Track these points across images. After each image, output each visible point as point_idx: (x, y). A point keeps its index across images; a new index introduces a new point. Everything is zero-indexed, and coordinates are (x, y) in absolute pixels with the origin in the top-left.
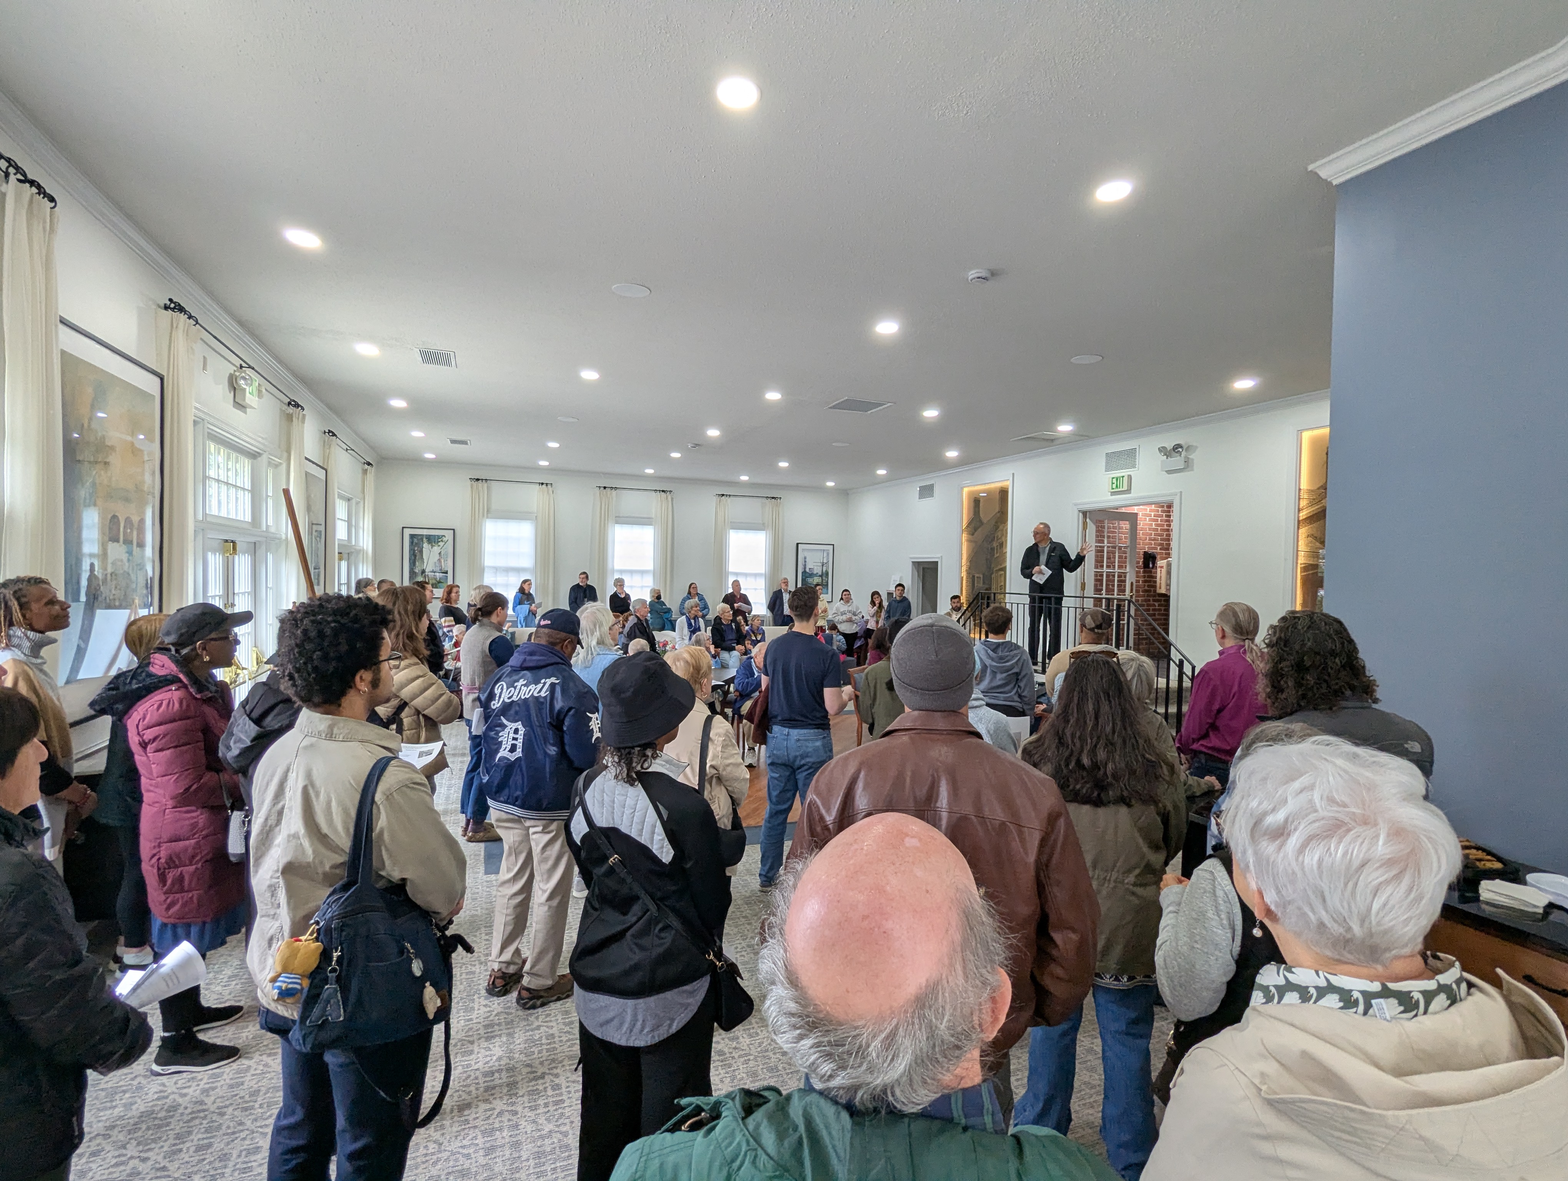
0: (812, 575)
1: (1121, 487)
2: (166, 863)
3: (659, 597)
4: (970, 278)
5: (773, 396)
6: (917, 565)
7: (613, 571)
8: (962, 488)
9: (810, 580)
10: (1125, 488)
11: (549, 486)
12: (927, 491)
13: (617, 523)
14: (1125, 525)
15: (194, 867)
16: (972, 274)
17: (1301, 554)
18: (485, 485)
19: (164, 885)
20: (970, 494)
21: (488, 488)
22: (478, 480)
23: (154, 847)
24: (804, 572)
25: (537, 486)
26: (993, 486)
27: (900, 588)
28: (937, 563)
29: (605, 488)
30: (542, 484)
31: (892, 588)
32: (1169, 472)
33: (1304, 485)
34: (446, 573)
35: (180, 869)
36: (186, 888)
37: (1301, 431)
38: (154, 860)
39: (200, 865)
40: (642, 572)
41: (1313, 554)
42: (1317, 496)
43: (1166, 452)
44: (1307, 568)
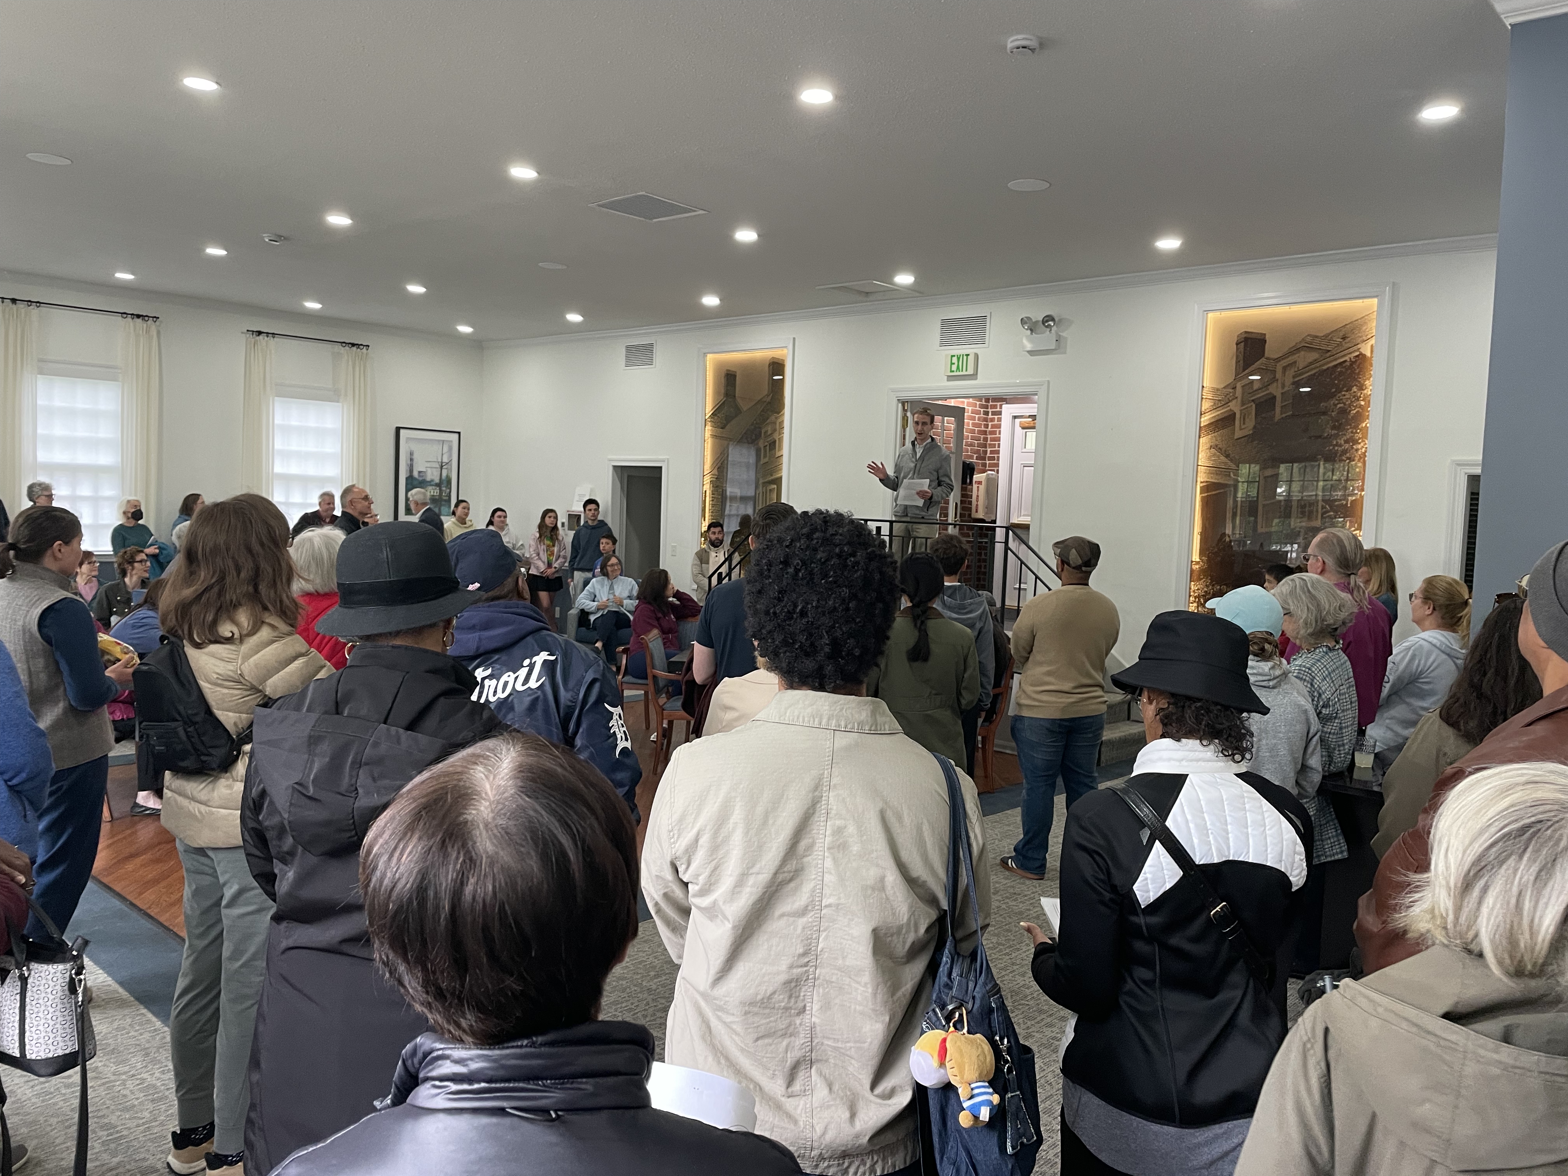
1: (961, 369)
3: (137, 514)
6: (620, 471)
8: (705, 356)
10: (970, 371)
12: (641, 355)
13: (44, 372)
16: (1016, 40)
17: (1201, 469)
20: (718, 365)
26: (757, 355)
27: (592, 506)
28: (660, 469)
29: (15, 301)
31: (578, 508)
32: (1032, 353)
33: (1208, 383)
37: (1207, 312)
40: (97, 471)
41: (1216, 469)
42: (1223, 397)
43: (1030, 325)
44: (1208, 487)
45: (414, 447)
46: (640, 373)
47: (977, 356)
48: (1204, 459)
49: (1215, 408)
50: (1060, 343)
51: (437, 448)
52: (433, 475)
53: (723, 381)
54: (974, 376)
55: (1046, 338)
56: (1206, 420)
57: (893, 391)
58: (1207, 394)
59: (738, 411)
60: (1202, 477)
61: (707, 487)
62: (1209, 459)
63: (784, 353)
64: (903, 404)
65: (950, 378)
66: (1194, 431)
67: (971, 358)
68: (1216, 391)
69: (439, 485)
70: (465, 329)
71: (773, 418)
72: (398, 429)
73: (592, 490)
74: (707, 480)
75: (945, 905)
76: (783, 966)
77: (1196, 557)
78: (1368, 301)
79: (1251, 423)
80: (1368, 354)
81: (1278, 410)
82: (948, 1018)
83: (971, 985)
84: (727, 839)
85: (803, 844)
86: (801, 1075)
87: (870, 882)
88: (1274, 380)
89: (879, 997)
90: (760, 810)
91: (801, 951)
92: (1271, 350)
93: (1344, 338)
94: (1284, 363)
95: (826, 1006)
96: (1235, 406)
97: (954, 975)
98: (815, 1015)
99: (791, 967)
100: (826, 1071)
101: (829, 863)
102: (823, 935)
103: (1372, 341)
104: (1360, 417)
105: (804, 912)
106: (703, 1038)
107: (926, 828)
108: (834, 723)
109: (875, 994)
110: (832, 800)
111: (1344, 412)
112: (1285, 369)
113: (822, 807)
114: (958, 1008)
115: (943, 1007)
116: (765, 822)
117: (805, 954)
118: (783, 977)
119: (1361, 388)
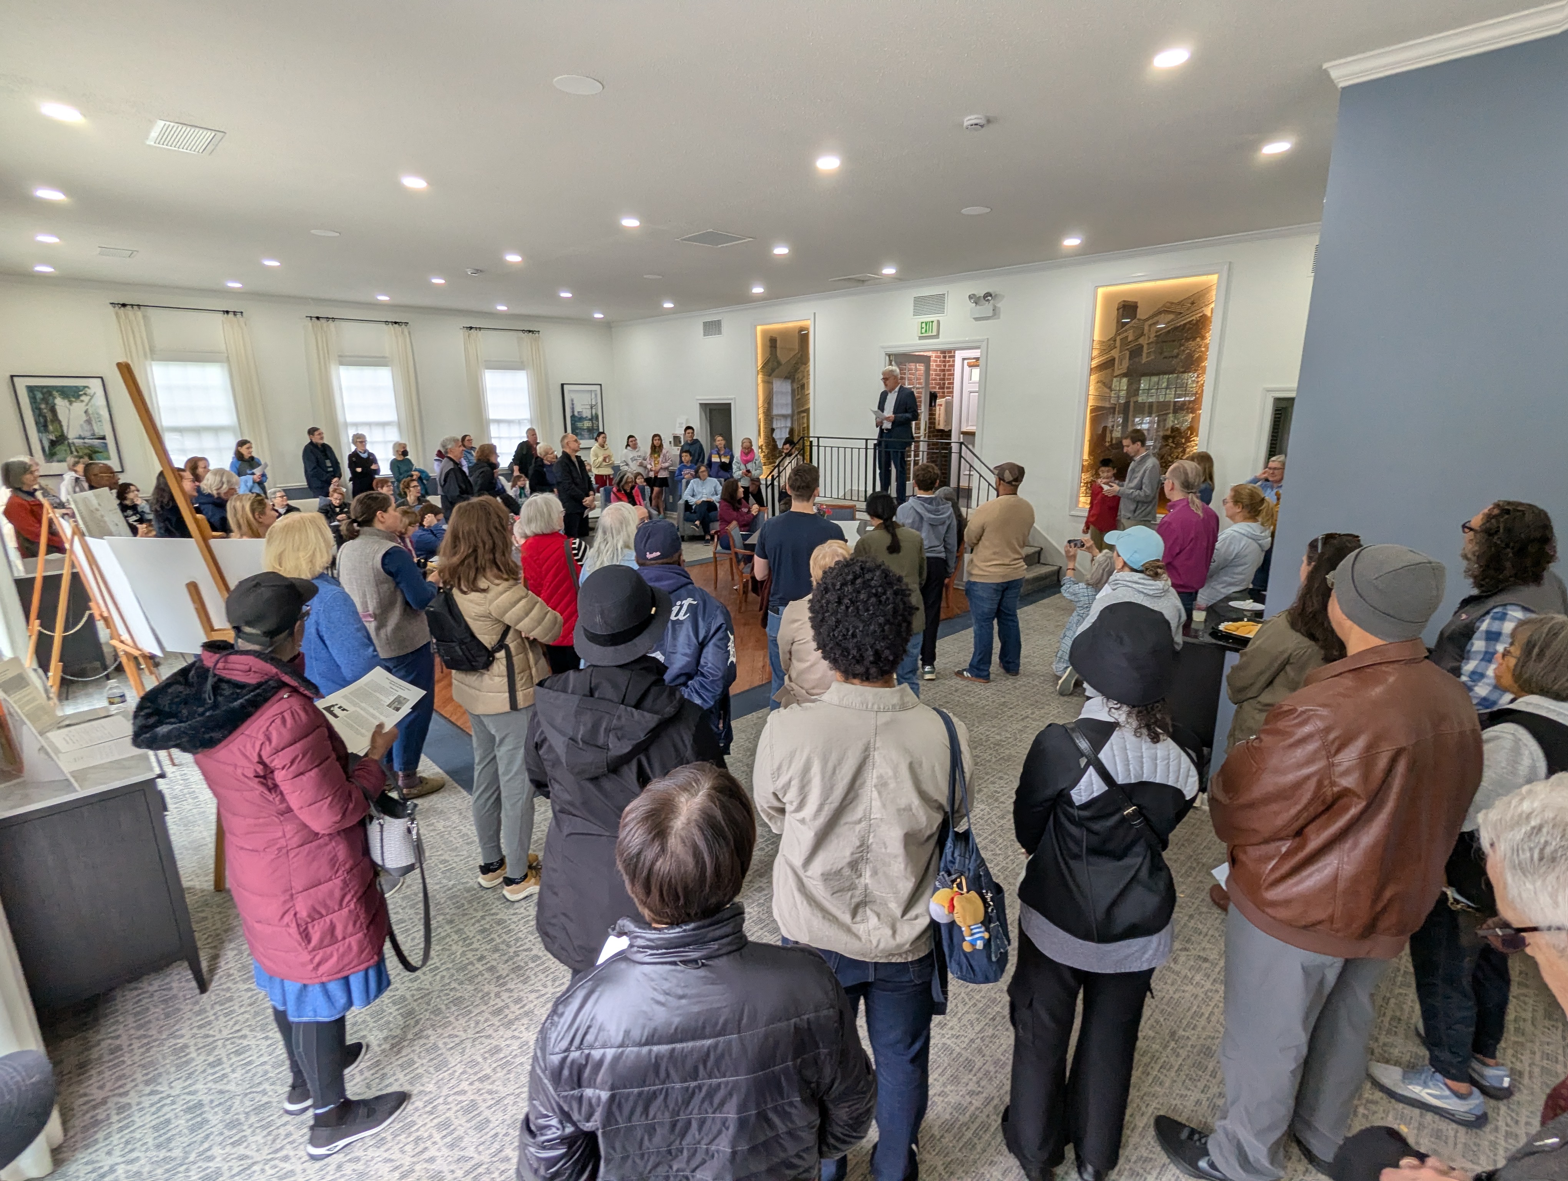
0: (581, 419)
1: (928, 331)
2: (309, 916)
3: (405, 453)
4: (966, 124)
5: (630, 223)
6: (704, 406)
7: (346, 425)
8: (755, 327)
9: (579, 425)
10: (934, 333)
11: (239, 315)
12: (713, 328)
13: (342, 364)
14: (921, 367)
15: (346, 910)
16: (969, 120)
17: (1091, 397)
18: (139, 314)
19: (309, 942)
20: (765, 333)
21: (144, 317)
22: (124, 305)
23: (285, 902)
24: (573, 417)
25: (220, 315)
26: (791, 325)
27: (690, 431)
28: (730, 404)
29: (318, 318)
30: (227, 312)
31: (680, 432)
32: (976, 319)
33: (1096, 337)
34: (104, 438)
35: (328, 919)
36: (340, 937)
37: (1097, 287)
38: (288, 918)
39: (352, 906)
40: (384, 425)
41: (1101, 397)
42: (1108, 346)
43: (975, 299)
44: (1095, 409)
45: (573, 396)
46: (713, 340)
47: (938, 322)
48: (1092, 390)
49: (1102, 354)
50: (995, 312)
51: (588, 395)
52: (587, 413)
53: (768, 344)
54: (937, 336)
55: (986, 309)
56: (1094, 363)
57: (883, 347)
58: (1096, 346)
59: (779, 364)
60: (1091, 403)
61: (761, 416)
62: (1096, 390)
63: (809, 323)
64: (889, 356)
65: (921, 338)
66: (1086, 371)
67: (935, 324)
68: (1101, 343)
69: (591, 420)
70: (599, 316)
71: (802, 369)
72: (562, 385)
73: (687, 420)
74: (761, 411)
75: (948, 809)
76: (848, 853)
77: (1086, 457)
78: (1210, 277)
79: (1126, 364)
80: (1209, 314)
81: (1144, 355)
82: (953, 881)
83: (967, 861)
84: (809, 782)
85: (858, 783)
86: (861, 910)
87: (903, 806)
88: (1142, 334)
89: (909, 869)
90: (830, 765)
91: (858, 844)
92: (1141, 314)
93: (1193, 303)
94: (1150, 322)
95: (875, 873)
96: (1115, 353)
97: (956, 855)
98: (867, 878)
99: (852, 854)
100: (875, 908)
101: (875, 794)
102: (872, 835)
103: (1213, 305)
104: (1201, 359)
105: (860, 821)
106: (799, 890)
107: (937, 768)
108: (876, 707)
109: (906, 869)
110: (877, 756)
111: (1190, 356)
112: (1150, 326)
113: (870, 762)
114: (960, 877)
115: (950, 874)
116: (834, 773)
117: (861, 846)
118: (848, 860)
119: (1203, 338)
